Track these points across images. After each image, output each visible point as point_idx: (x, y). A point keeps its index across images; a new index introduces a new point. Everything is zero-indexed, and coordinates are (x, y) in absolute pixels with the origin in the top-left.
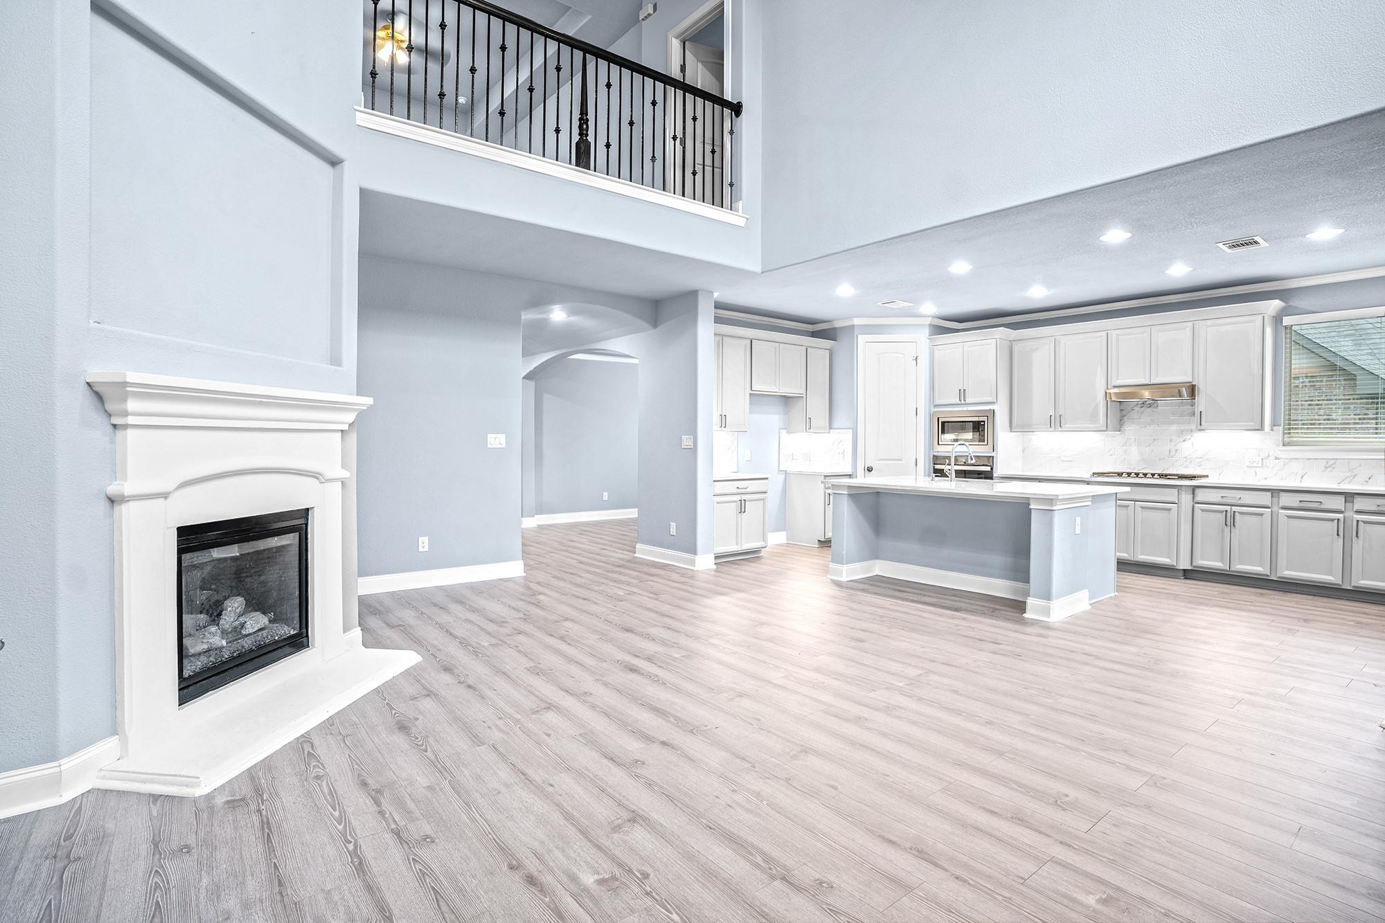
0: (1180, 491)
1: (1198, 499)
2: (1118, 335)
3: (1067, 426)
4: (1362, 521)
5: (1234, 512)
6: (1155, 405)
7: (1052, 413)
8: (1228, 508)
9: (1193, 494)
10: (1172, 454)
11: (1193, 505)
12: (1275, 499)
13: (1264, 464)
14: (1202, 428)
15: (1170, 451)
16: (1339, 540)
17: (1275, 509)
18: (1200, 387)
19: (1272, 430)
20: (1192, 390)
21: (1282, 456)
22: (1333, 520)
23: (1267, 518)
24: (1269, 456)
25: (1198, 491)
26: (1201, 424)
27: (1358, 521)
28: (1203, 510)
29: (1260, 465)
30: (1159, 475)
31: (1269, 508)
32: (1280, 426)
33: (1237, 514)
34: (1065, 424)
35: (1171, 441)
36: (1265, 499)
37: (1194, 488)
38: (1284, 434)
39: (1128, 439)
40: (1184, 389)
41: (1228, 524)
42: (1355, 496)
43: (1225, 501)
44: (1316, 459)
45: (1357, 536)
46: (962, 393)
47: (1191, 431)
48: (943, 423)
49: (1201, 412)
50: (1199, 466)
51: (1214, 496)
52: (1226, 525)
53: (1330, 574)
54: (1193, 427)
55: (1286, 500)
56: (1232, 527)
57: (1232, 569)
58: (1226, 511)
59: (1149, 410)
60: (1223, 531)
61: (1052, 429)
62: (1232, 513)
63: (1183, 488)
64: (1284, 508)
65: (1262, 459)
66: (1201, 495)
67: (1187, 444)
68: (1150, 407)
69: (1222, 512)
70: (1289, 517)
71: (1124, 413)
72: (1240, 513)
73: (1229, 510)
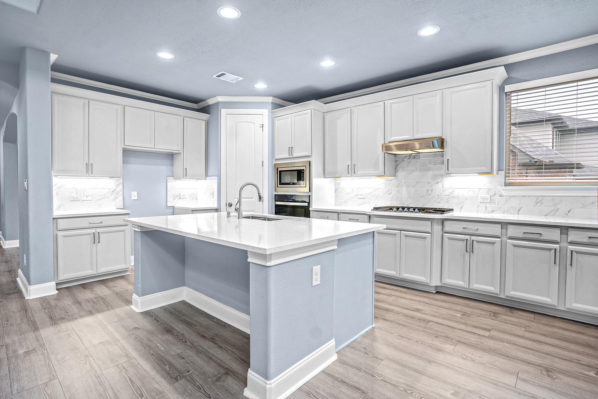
0: (433, 223)
1: (446, 229)
2: (391, 104)
3: (359, 172)
4: (575, 252)
5: (473, 241)
6: (418, 157)
7: (350, 164)
8: (468, 237)
9: (443, 225)
10: (429, 193)
11: (442, 234)
12: (504, 231)
13: (492, 201)
14: (449, 172)
15: (428, 191)
16: (556, 267)
17: (504, 238)
18: (448, 141)
19: (497, 174)
20: (442, 143)
21: (504, 194)
22: (550, 250)
23: (498, 246)
24: (495, 194)
25: (446, 223)
26: (448, 170)
27: (572, 251)
28: (449, 239)
29: (489, 201)
30: (418, 210)
31: (499, 238)
32: (503, 170)
33: (475, 243)
34: (358, 171)
35: (428, 183)
36: (496, 230)
37: (443, 221)
38: (506, 177)
39: (400, 182)
40: (436, 141)
41: (468, 250)
42: (569, 229)
43: (466, 231)
44: (529, 196)
45: (571, 265)
46: (291, 150)
47: (442, 176)
48: (280, 171)
49: (448, 160)
50: (447, 202)
51: (458, 227)
52: (467, 251)
53: (548, 296)
54: (443, 172)
55: (512, 231)
56: (471, 253)
57: (470, 287)
58: (467, 240)
59: (414, 160)
60: (464, 256)
61: (350, 175)
62: (471, 241)
63: (435, 221)
64: (511, 238)
65: (491, 196)
66: (449, 226)
67: (440, 186)
68: (414, 158)
69: (463, 240)
70: (515, 246)
71: (398, 163)
72: (478, 242)
73: (469, 239)
